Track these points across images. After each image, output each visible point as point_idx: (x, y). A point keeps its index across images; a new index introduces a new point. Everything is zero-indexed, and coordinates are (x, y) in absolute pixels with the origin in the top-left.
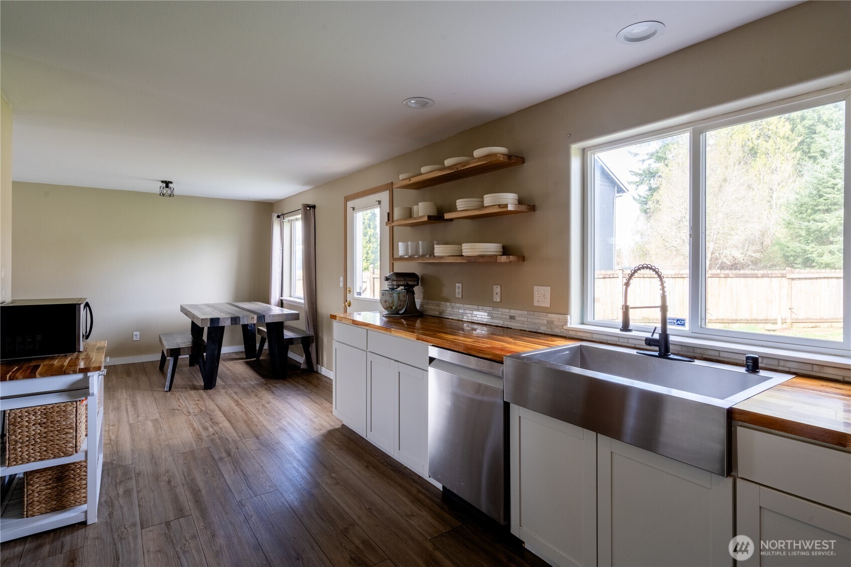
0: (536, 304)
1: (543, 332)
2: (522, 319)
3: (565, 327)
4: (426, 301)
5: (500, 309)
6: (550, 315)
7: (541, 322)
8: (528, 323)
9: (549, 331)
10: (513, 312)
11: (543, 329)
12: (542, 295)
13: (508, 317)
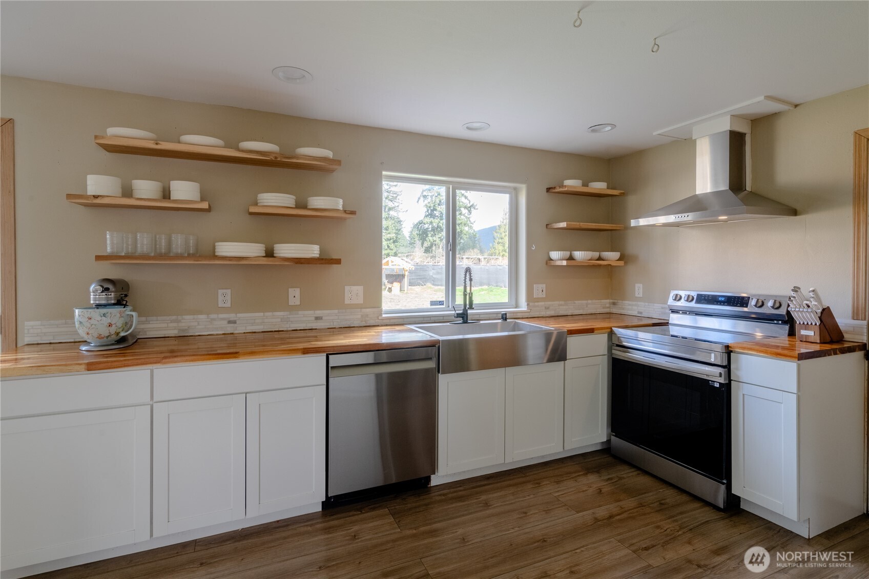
0: (347, 301)
1: (358, 325)
2: (331, 317)
3: (380, 318)
4: (143, 319)
5: (300, 312)
6: (364, 310)
7: (354, 318)
8: (339, 320)
9: (364, 324)
10: (319, 313)
11: (356, 324)
12: (354, 294)
13: (313, 319)
